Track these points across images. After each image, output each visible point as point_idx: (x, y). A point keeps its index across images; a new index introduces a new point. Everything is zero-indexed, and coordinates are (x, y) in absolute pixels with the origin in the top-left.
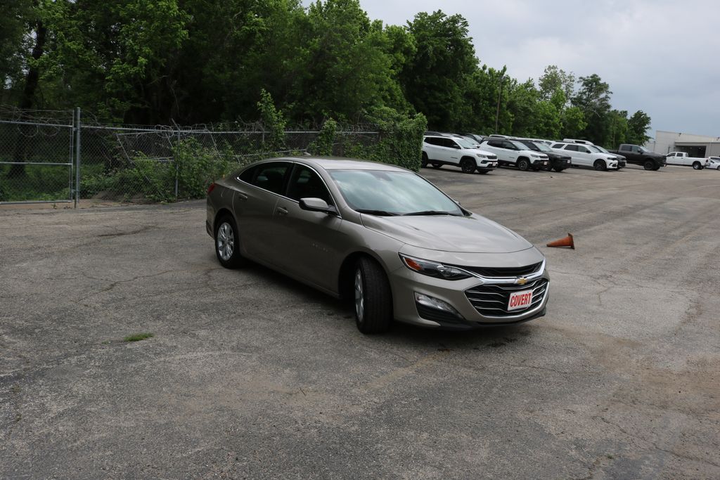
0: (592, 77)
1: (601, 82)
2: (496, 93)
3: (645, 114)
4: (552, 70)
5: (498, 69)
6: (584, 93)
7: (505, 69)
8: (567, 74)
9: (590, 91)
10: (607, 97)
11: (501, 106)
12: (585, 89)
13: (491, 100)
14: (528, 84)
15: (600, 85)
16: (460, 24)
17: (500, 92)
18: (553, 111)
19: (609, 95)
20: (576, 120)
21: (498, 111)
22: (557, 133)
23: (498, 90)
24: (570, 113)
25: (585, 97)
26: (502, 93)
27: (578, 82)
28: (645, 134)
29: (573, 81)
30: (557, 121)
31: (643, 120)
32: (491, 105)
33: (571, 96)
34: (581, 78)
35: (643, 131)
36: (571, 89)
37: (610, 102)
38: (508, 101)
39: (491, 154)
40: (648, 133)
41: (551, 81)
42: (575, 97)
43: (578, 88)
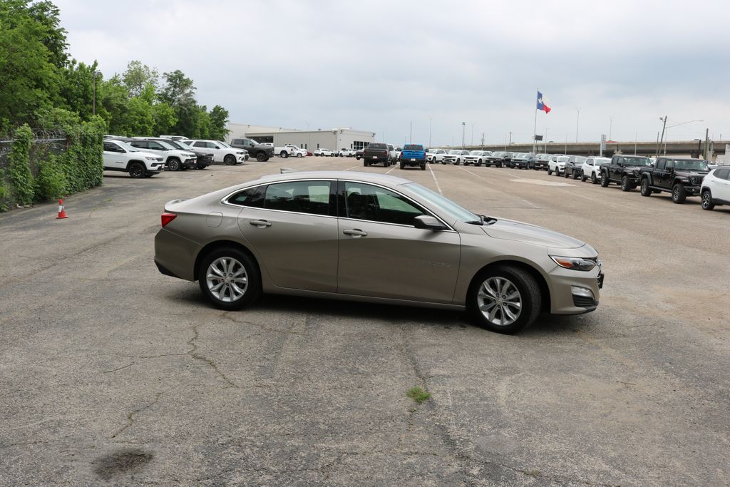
0: (175, 73)
1: (184, 78)
2: (90, 89)
3: (223, 109)
4: (135, 65)
5: (88, 63)
6: (169, 89)
7: (96, 64)
8: (151, 70)
9: (175, 87)
10: (191, 92)
11: (97, 104)
12: (170, 84)
13: (85, 97)
14: (115, 80)
15: (184, 80)
16: (50, 11)
17: (94, 88)
18: (146, 107)
19: (194, 91)
20: (166, 116)
21: (94, 108)
22: (150, 129)
23: (92, 86)
24: (160, 109)
25: (170, 93)
26: (96, 89)
27: (163, 78)
28: (225, 128)
29: (157, 76)
30: (150, 117)
31: (222, 114)
32: (86, 103)
33: (156, 93)
34: (165, 74)
35: (222, 125)
36: (156, 85)
37: (195, 97)
38: (103, 98)
39: (159, 157)
40: (227, 126)
41: (136, 77)
42: (160, 92)
43: (162, 84)
